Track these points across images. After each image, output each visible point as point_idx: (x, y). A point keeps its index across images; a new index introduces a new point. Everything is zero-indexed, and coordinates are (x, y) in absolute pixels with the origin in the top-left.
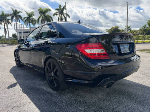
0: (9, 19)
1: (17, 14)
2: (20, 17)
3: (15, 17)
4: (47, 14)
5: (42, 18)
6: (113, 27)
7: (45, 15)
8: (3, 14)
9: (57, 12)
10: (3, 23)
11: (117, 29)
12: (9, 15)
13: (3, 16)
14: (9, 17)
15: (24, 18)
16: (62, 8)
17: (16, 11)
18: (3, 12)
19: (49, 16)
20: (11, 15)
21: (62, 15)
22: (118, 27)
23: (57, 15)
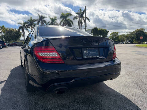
0: (36, 24)
1: (43, 19)
2: (45, 22)
3: (40, 22)
4: (68, 18)
5: (64, 22)
6: (137, 29)
7: (66, 19)
8: (31, 19)
9: (77, 16)
10: (31, 28)
11: (143, 32)
12: (35, 21)
13: (31, 21)
14: (36, 22)
15: (48, 22)
16: (82, 11)
17: (42, 16)
18: (31, 18)
19: (70, 20)
20: (37, 20)
21: (82, 19)
22: (143, 29)
23: (77, 18)
